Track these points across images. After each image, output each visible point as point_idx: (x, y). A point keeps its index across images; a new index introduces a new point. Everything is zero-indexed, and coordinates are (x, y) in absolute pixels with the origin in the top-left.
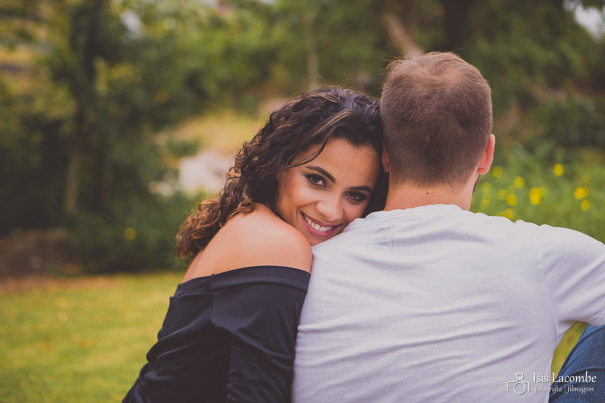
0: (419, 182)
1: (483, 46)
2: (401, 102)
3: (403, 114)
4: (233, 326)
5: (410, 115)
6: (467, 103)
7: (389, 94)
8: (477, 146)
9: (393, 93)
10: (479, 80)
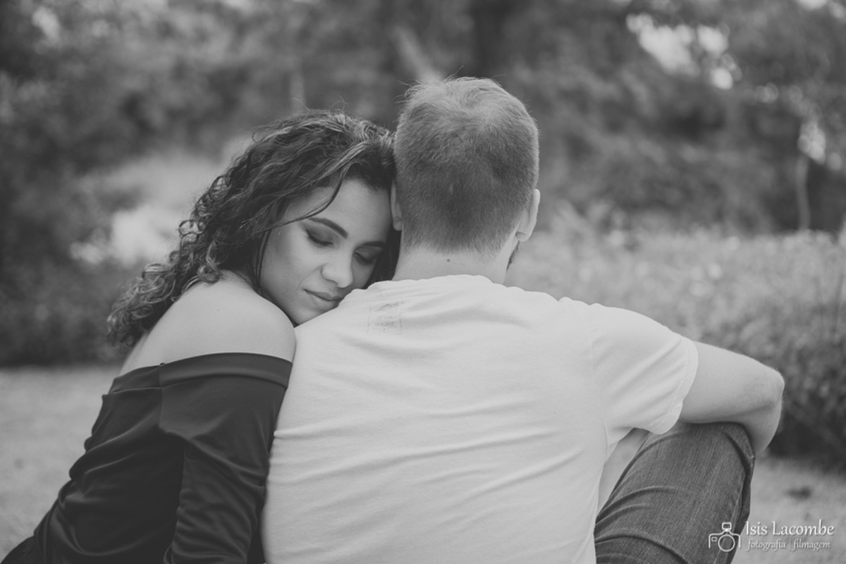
0: (438, 244)
1: (523, 74)
2: (419, 139)
3: (421, 155)
4: (189, 431)
5: (430, 157)
6: (504, 145)
7: (405, 128)
8: (516, 203)
9: (411, 126)
10: (523, 117)
